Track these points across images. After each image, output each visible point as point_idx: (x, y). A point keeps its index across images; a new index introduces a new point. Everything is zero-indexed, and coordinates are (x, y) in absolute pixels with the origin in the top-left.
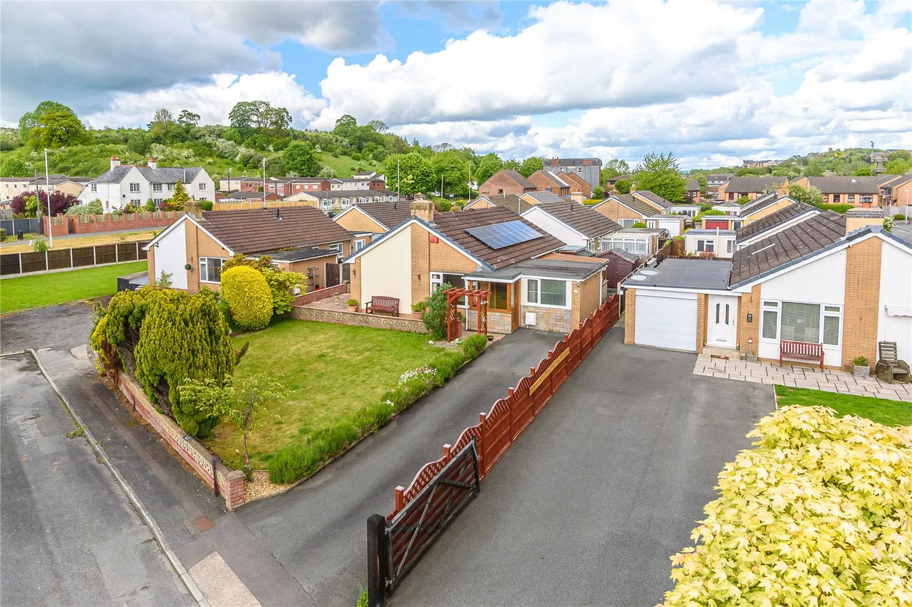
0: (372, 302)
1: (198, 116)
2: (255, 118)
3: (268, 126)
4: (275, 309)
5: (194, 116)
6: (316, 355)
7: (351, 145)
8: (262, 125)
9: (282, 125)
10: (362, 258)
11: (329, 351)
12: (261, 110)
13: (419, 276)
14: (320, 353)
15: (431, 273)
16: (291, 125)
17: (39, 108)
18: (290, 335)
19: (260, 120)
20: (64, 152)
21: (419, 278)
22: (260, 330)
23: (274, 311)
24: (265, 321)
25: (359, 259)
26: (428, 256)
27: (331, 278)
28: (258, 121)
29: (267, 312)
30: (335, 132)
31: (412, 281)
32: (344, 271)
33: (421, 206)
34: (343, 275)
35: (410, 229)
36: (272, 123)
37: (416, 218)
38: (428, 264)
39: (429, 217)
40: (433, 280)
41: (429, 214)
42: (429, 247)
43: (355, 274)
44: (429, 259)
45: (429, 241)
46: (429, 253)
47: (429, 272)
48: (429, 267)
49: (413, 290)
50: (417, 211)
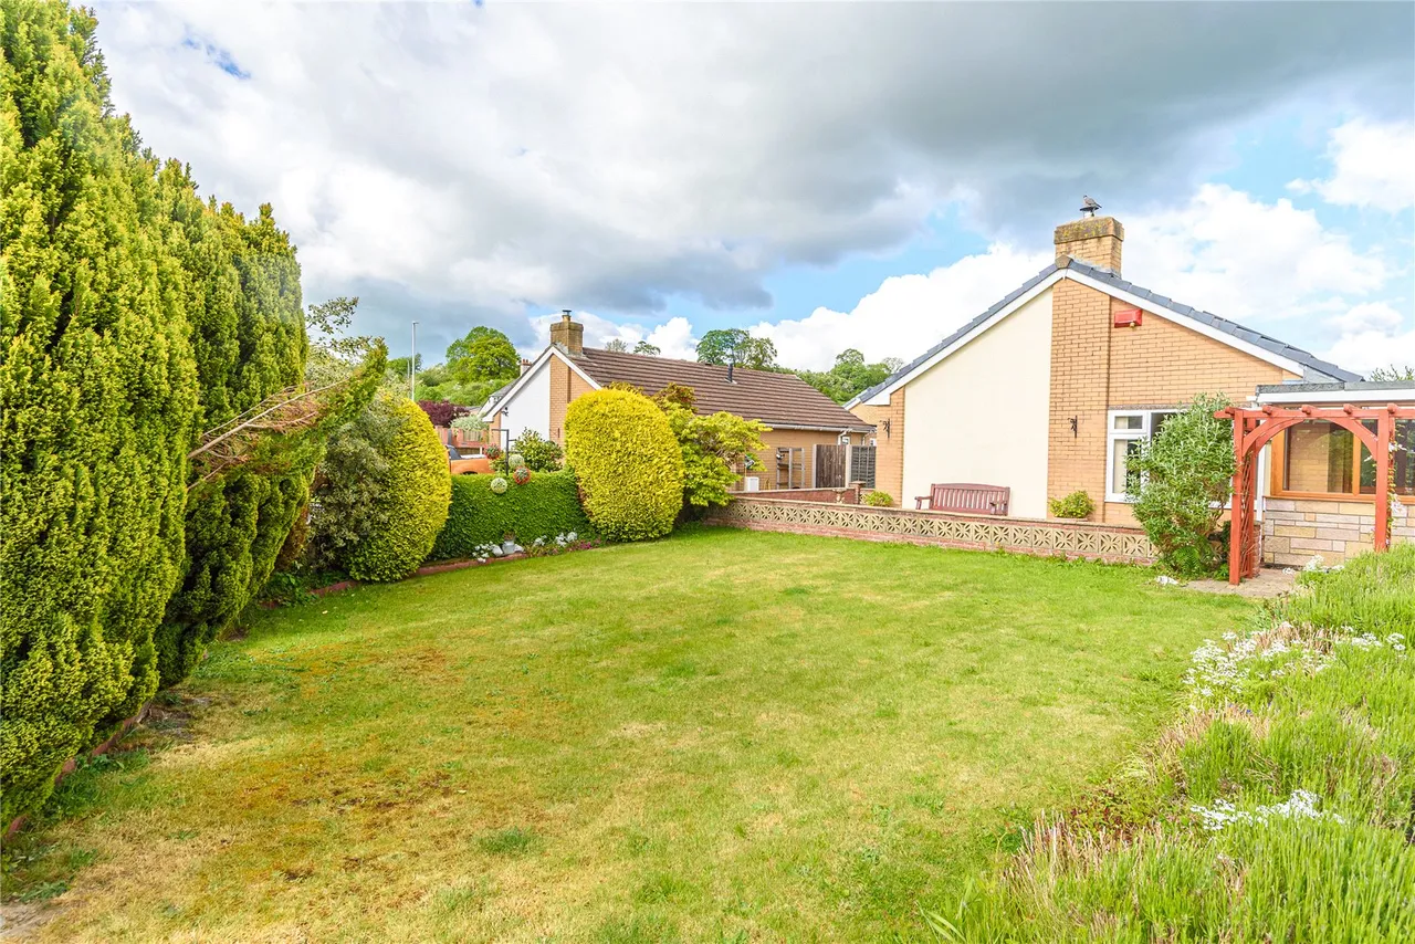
0: (931, 499)
1: (658, 349)
2: (729, 352)
3: (745, 361)
4: (688, 492)
5: (653, 348)
6: (777, 587)
8: (737, 361)
9: (763, 361)
10: (908, 392)
11: (819, 582)
12: (737, 341)
13: (1075, 422)
14: (791, 585)
15: (1112, 414)
16: (775, 360)
17: (470, 337)
18: (717, 552)
19: (735, 354)
20: (491, 385)
21: (1075, 428)
22: (647, 539)
23: (686, 501)
24: (660, 522)
25: (900, 392)
26: (1106, 366)
27: (827, 476)
28: (733, 356)
29: (667, 497)
30: (834, 372)
31: (1052, 437)
32: (855, 461)
33: (1087, 231)
34: (852, 471)
35: (1049, 297)
36: (751, 358)
37: (1070, 264)
38: (1105, 389)
39: (1113, 257)
40: (1117, 431)
41: (1113, 248)
42: (1109, 342)
43: (888, 431)
44: (1108, 374)
45: (1110, 323)
46: (1109, 360)
47: (1107, 410)
48: (1108, 396)
49: (1053, 461)
50: (1076, 246)
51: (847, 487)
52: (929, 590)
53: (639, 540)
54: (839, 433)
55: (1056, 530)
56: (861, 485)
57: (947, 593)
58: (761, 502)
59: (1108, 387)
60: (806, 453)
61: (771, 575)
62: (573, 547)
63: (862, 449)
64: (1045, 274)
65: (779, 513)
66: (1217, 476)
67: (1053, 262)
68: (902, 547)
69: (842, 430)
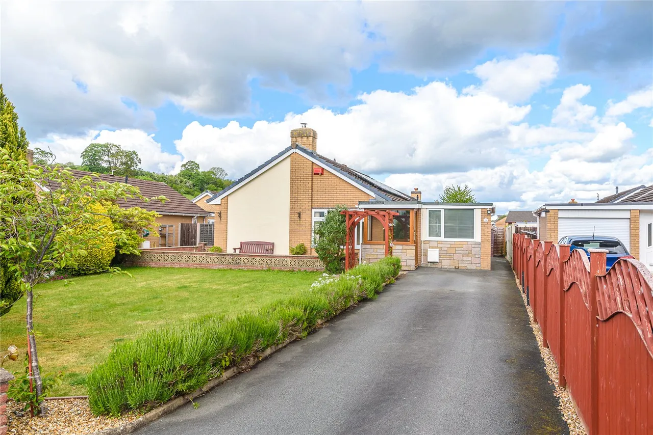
0: (240, 249)
2: (106, 158)
3: (118, 165)
5: (47, 153)
7: (194, 186)
8: (112, 165)
9: (131, 166)
10: (229, 198)
11: (192, 284)
12: (112, 152)
13: (299, 214)
14: (180, 286)
16: (140, 166)
19: (110, 160)
21: (299, 217)
23: (117, 252)
24: (104, 264)
25: (226, 198)
26: (311, 191)
27: (187, 239)
28: (109, 161)
29: (107, 250)
30: (180, 175)
31: (291, 221)
32: (202, 232)
33: (303, 134)
34: (200, 237)
35: (289, 160)
36: (122, 164)
37: (297, 147)
38: (310, 200)
39: (313, 146)
40: (315, 218)
41: (313, 142)
42: (312, 180)
43: (220, 217)
44: (312, 194)
45: (312, 173)
46: (312, 188)
47: (311, 209)
48: (312, 203)
49: (291, 231)
50: (299, 139)
51: (197, 246)
52: (239, 283)
53: (91, 274)
54: (193, 217)
55: (290, 259)
56: (205, 244)
57: (246, 284)
58: (156, 253)
59: (312, 199)
60: (175, 228)
61: (169, 283)
62: (53, 278)
63: (205, 225)
64: (287, 150)
65: (166, 258)
66: (340, 235)
67: (290, 145)
68: (227, 270)
69: (194, 215)
